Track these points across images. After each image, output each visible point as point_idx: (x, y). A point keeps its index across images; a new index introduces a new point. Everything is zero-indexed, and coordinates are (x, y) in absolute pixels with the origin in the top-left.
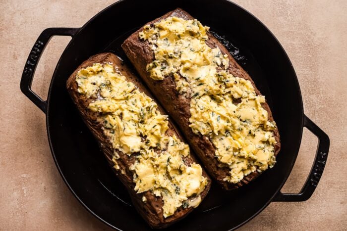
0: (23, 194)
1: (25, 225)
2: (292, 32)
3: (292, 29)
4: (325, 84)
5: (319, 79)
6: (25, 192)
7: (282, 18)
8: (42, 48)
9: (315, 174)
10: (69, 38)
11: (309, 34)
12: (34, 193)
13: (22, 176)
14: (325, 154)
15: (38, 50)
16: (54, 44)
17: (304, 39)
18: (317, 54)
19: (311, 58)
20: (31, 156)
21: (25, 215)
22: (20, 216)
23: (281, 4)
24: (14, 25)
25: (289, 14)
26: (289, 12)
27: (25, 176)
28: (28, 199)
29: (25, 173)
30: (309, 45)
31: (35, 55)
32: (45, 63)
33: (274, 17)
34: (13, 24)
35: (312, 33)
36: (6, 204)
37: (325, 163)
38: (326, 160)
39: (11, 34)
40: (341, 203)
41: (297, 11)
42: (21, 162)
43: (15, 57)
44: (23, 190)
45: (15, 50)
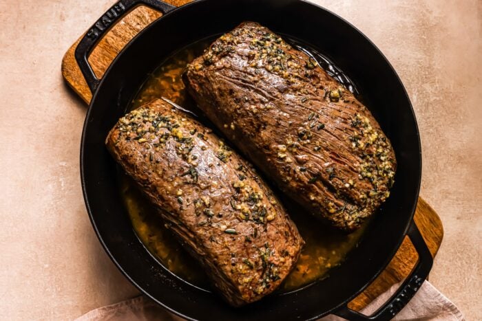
0: (59, 187)
2: (403, 7)
4: (442, 71)
5: (434, 65)
6: (62, 185)
11: (424, 11)
13: (61, 164)
17: (417, 16)
18: (432, 36)
19: (425, 39)
20: (73, 140)
27: (64, 164)
28: (66, 193)
29: (64, 161)
30: (423, 24)
35: (427, 10)
40: (458, 218)
42: (61, 147)
43: (62, 18)
44: (60, 182)
45: (63, 9)
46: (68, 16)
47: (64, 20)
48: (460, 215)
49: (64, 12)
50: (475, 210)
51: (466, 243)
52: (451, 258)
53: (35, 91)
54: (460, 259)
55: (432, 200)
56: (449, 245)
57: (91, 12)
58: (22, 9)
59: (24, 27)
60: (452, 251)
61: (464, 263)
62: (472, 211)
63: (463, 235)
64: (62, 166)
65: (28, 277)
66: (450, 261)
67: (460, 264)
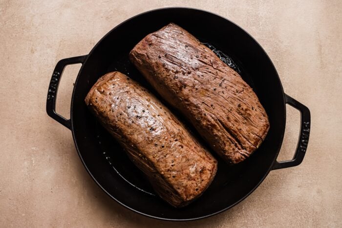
0: (32, 163)
1: (32, 189)
2: (262, 40)
3: (263, 36)
4: (289, 84)
5: (284, 80)
6: (33, 162)
7: (254, 27)
8: (59, 77)
9: (303, 141)
10: (80, 65)
11: (278, 42)
12: (41, 163)
13: (32, 148)
14: (308, 123)
15: (56, 80)
16: (65, 42)
17: (272, 45)
18: (283, 59)
19: (278, 62)
20: (40, 133)
21: (32, 181)
22: (29, 182)
23: (254, 16)
24: (33, 26)
25: (260, 24)
26: (261, 22)
27: (34, 148)
28: (36, 168)
29: (34, 146)
30: (276, 51)
31: (55, 83)
32: (56, 57)
33: (247, 26)
34: (33, 24)
35: (279, 41)
36: (18, 172)
37: (310, 131)
38: (309, 128)
39: (31, 33)
40: (299, 187)
41: (268, 23)
42: (32, 137)
43: (32, 52)
44: (32, 160)
45: (33, 45)
46: (36, 50)
47: (33, 53)
48: (301, 184)
49: (33, 47)
50: (312, 181)
51: (305, 204)
52: (294, 214)
53: (16, 100)
54: (300, 215)
55: (280, 174)
56: (292, 205)
57: (51, 47)
58: (7, 45)
59: (8, 58)
60: (295, 209)
61: (303, 217)
62: (309, 182)
63: (302, 198)
64: (33, 150)
65: (12, 222)
66: (293, 216)
67: (300, 218)
